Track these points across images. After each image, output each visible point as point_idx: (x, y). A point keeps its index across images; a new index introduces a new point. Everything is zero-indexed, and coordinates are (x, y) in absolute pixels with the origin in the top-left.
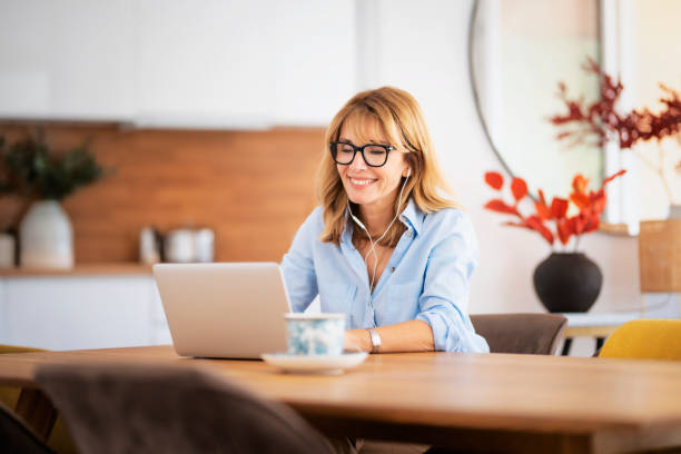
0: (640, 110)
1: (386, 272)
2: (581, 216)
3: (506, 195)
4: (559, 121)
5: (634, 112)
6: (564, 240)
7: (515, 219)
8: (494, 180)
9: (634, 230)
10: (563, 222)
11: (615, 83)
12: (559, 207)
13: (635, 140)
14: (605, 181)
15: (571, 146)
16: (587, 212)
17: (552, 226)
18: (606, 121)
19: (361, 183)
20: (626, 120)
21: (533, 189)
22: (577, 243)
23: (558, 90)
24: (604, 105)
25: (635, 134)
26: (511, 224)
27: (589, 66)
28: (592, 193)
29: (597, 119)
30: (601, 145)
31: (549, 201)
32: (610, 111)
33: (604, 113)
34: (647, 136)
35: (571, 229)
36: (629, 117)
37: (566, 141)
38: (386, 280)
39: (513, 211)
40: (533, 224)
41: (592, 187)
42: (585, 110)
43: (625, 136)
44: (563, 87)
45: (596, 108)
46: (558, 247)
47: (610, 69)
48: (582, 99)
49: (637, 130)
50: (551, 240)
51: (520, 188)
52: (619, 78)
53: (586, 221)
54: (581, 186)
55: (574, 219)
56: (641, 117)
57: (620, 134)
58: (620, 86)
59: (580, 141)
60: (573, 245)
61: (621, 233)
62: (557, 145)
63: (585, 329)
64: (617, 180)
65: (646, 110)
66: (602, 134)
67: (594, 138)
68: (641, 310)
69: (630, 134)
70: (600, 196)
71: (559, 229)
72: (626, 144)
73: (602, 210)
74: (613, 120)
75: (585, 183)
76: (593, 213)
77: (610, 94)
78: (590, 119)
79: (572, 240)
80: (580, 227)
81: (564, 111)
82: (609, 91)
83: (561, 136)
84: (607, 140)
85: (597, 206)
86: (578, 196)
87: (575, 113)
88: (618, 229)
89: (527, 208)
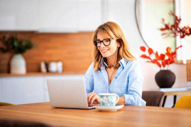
0: (186, 26)
1: (114, 79)
2: (169, 59)
3: (147, 53)
4: (162, 30)
5: (185, 27)
6: (164, 66)
7: (149, 60)
8: (143, 49)
9: (185, 62)
10: (164, 61)
11: (179, 18)
12: (162, 56)
13: (185, 35)
14: (177, 49)
15: (166, 37)
16: (171, 58)
17: (160, 62)
18: (176, 30)
19: (104, 51)
20: (182, 29)
21: (155, 51)
22: (168, 67)
23: (162, 21)
24: (176, 25)
25: (185, 34)
26: (148, 62)
27: (171, 13)
28: (172, 53)
29: (174, 29)
30: (175, 37)
31: (159, 55)
32: (177, 27)
33: (176, 28)
34: (188, 34)
35: (166, 63)
36: (183, 29)
37: (164, 36)
38: (114, 81)
39: (149, 58)
40: (154, 62)
41: (172, 50)
42: (170, 27)
43: (182, 34)
44: (163, 20)
45: (173, 26)
46: (162, 68)
47: (177, 14)
48: (169, 23)
49: (185, 32)
50: (160, 66)
51: (151, 51)
52: (180, 17)
53: (170, 61)
54: (169, 50)
55: (167, 60)
56: (187, 28)
57: (181, 34)
58: (180, 19)
59: (169, 36)
60: (167, 68)
61: (181, 63)
62: (162, 37)
63: (170, 93)
64: (180, 48)
65: (188, 26)
66: (175, 34)
67: (173, 35)
68: (187, 86)
69: (183, 34)
70: (175, 53)
71: (162, 63)
72: (182, 37)
73: (175, 57)
74: (178, 29)
75: (170, 49)
76: (173, 58)
77: (177, 22)
78: (171, 29)
79: (167, 66)
80: (169, 62)
81: (164, 27)
82: (177, 20)
83: (163, 34)
84: (177, 35)
85: (174, 56)
86: (168, 54)
87: (167, 27)
88: (180, 62)
89: (153, 57)
